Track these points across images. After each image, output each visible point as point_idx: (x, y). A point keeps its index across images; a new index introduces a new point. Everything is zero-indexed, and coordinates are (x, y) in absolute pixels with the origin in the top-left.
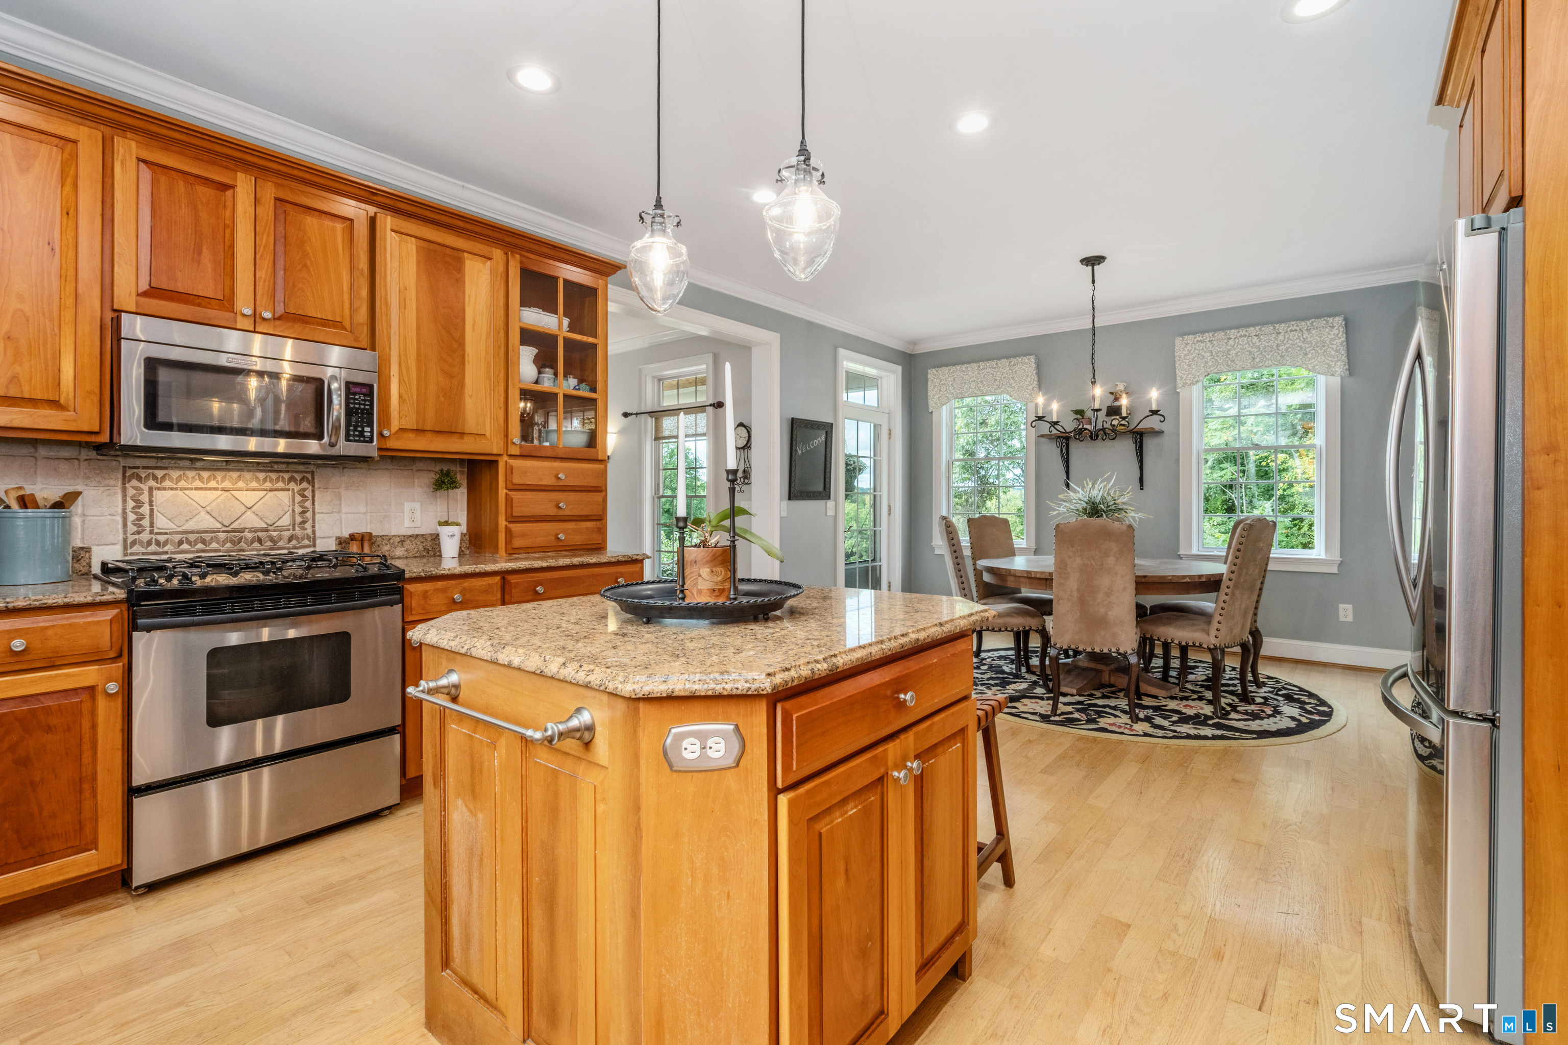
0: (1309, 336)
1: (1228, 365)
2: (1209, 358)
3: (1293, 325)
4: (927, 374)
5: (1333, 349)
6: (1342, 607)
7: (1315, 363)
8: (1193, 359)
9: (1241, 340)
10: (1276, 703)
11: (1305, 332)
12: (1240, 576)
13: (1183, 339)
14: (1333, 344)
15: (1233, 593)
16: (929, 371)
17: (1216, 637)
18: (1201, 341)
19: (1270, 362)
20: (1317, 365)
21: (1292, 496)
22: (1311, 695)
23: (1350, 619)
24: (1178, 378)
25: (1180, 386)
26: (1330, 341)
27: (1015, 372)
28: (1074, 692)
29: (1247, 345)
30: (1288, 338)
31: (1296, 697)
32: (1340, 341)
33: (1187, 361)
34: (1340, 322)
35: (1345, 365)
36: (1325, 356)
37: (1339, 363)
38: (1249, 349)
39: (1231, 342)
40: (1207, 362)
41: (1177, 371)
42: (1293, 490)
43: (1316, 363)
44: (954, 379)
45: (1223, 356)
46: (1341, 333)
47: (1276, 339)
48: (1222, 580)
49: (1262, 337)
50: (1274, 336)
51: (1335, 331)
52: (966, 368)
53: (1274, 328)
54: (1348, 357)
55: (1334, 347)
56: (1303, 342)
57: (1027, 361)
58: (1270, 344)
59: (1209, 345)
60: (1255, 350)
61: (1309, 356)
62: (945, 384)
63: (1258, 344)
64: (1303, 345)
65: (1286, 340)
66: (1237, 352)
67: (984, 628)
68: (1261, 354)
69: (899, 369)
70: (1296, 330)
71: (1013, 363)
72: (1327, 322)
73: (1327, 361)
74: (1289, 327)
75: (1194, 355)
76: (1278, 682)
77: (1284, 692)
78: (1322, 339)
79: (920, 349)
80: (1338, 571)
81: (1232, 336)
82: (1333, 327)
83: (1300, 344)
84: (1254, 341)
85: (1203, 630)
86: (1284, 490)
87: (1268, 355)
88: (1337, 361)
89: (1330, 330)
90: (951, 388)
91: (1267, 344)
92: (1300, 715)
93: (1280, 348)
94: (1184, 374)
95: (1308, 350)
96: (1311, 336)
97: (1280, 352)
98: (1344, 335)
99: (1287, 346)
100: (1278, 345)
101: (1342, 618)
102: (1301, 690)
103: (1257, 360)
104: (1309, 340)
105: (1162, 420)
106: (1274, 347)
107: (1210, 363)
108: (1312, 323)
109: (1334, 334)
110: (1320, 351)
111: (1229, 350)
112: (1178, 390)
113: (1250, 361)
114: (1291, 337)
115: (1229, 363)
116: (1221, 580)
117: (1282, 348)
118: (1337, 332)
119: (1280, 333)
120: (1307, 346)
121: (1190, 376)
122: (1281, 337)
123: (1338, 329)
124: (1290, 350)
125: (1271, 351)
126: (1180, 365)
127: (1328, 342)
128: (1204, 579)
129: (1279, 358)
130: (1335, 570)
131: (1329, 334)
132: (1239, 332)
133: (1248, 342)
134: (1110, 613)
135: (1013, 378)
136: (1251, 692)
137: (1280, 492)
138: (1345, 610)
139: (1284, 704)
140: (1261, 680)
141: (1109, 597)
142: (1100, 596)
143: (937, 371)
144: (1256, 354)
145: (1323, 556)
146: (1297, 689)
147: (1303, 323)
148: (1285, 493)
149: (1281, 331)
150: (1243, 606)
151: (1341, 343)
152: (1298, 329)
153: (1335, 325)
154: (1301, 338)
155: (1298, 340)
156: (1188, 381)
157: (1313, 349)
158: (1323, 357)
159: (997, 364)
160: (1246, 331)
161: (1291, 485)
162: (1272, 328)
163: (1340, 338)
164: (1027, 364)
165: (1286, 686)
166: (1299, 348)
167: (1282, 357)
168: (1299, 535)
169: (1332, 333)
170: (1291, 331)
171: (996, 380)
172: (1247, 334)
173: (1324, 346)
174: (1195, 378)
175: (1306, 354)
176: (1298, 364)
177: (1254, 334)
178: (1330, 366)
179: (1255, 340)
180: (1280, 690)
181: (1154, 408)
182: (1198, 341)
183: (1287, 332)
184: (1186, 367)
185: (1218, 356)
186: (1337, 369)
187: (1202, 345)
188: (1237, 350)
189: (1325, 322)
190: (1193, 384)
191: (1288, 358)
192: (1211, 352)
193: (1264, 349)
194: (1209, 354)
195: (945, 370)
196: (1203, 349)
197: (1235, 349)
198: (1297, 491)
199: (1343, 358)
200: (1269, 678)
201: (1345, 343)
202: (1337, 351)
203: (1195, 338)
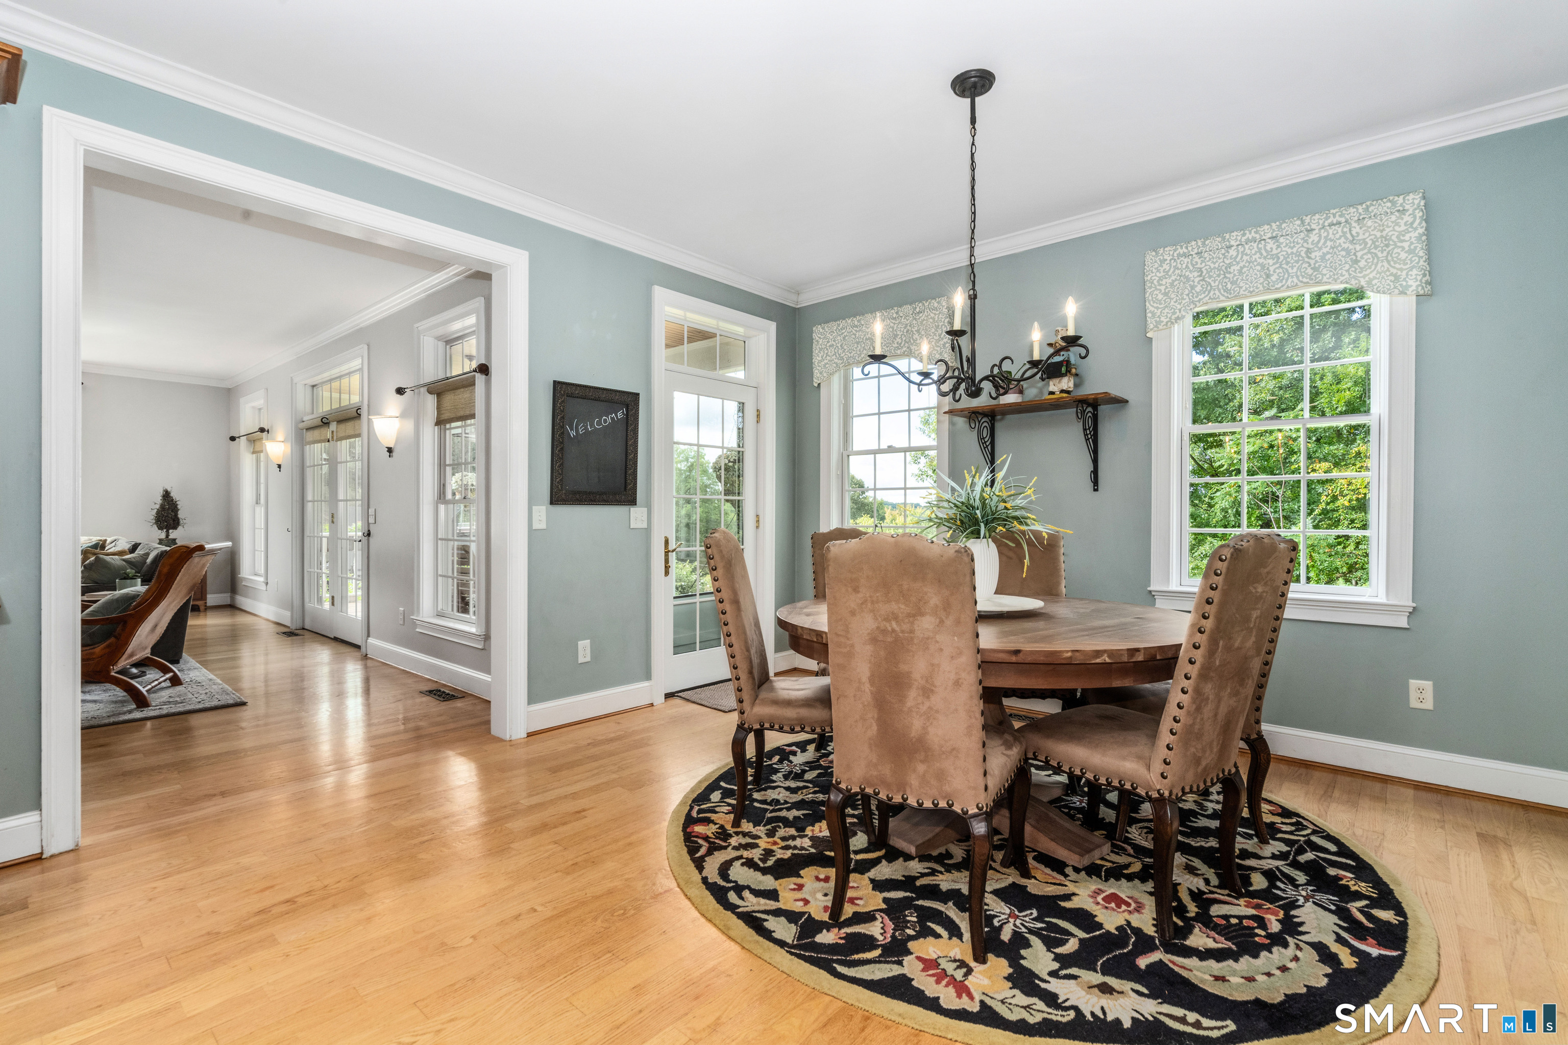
0: (1361, 232)
1: (1226, 290)
2: (1197, 280)
3: (1334, 215)
4: (812, 332)
5: (1403, 248)
6: (1414, 683)
7: (1371, 276)
8: (1172, 284)
9: (1247, 247)
10: (1290, 892)
11: (1354, 224)
12: (1211, 653)
13: (1157, 253)
14: (1403, 241)
15: (1198, 691)
16: (814, 329)
17: (1163, 776)
18: (1185, 255)
19: (1295, 280)
20: (1375, 278)
21: (1337, 511)
22: (1363, 869)
23: (1429, 704)
24: (1149, 315)
25: (1152, 326)
26: (1398, 237)
27: (922, 322)
28: (912, 850)
29: (1258, 255)
30: (1326, 238)
31: (1332, 871)
32: (1416, 234)
33: (1163, 288)
34: (1416, 202)
35: (1424, 275)
36: (1388, 262)
37: (1415, 272)
38: (1262, 261)
39: (1232, 252)
40: (1193, 287)
41: (1147, 304)
42: (1338, 503)
43: (1374, 274)
44: (844, 338)
45: (1219, 276)
46: (1418, 221)
47: (1306, 241)
48: (1178, 658)
49: (1282, 240)
50: (1302, 235)
51: (1407, 218)
52: (859, 321)
53: (1303, 222)
54: (1429, 261)
55: (1406, 245)
56: (1352, 242)
57: (936, 305)
58: (1295, 250)
59: (1197, 259)
60: (1271, 262)
61: (1362, 263)
62: (832, 345)
63: (1275, 252)
64: (1351, 247)
65: (1322, 241)
66: (1242, 268)
67: (767, 725)
68: (1280, 267)
69: (772, 326)
70: (1339, 223)
71: (918, 310)
72: (1394, 203)
73: (1392, 270)
74: (1327, 219)
75: (1173, 278)
76: (1299, 826)
77: (1309, 856)
78: (1384, 233)
79: (806, 300)
80: (1408, 624)
81: (1233, 243)
82: (1403, 212)
83: (1346, 246)
84: (1268, 248)
85: (1140, 758)
86: (1328, 504)
87: (1292, 267)
88: (1411, 269)
89: (1398, 218)
90: (840, 351)
91: (1289, 251)
92: (1340, 940)
93: (1313, 255)
94: (1157, 308)
95: (1359, 254)
96: (1366, 231)
97: (1312, 262)
98: (1424, 224)
99: (1325, 250)
100: (1308, 251)
101: (1414, 703)
102: (1344, 850)
103: (1274, 278)
104: (1361, 237)
105: (1083, 355)
106: (1303, 254)
107: (1198, 289)
108: (1368, 207)
109: (1406, 224)
110: (1380, 255)
111: (1229, 266)
112: (1148, 335)
113: (1262, 280)
114: (1331, 236)
115: (1229, 286)
116: (1175, 658)
117: (1316, 254)
118: (1410, 219)
119: (1312, 230)
120: (1358, 247)
121: (1166, 310)
122: (1314, 237)
123: (1413, 214)
124: (1328, 257)
125: (1297, 262)
126: (1151, 294)
127: (1394, 238)
128: (1140, 657)
129: (1310, 271)
130: (1403, 622)
131: (1397, 224)
132: (1244, 235)
133: (1260, 249)
134: (932, 730)
135: (918, 331)
136: (1245, 854)
137: (1323, 505)
138: (1421, 690)
139: (1307, 899)
140: (1267, 818)
141: (928, 697)
142: (913, 695)
143: (823, 328)
144: (1272, 269)
145: (1382, 599)
146: (1333, 848)
147: (1352, 210)
148: (1328, 507)
149: (1313, 226)
150: (1223, 710)
151: (1419, 238)
152: (1343, 220)
153: (1407, 207)
154: (1349, 235)
155: (1343, 239)
156: (1162, 319)
157: (1369, 252)
158: (1385, 264)
159: (897, 313)
160: (1256, 232)
161: (1335, 499)
162: (1298, 222)
163: (1416, 229)
164: (936, 309)
165: (1314, 838)
166: (1344, 253)
167: (1314, 269)
168: (1344, 555)
169: (1402, 222)
170: (1330, 225)
171: (896, 336)
172: (1258, 236)
173: (1387, 246)
174: (1174, 313)
175: (1356, 262)
176: (1342, 278)
177: (1269, 235)
178: (1397, 278)
179: (1271, 244)
180: (1301, 851)
181: (1071, 332)
182: (1179, 255)
183: (1324, 227)
184: (1160, 297)
185: (1210, 277)
186: (1410, 282)
187: (1186, 260)
188: (1241, 264)
189: (1389, 204)
190: (1171, 322)
191: (1325, 272)
192: (1200, 270)
193: (1285, 258)
194: (1196, 274)
195: (833, 325)
196: (1187, 267)
197: (1238, 263)
198: (1343, 505)
199: (1422, 263)
200: (1286, 813)
201: (1424, 238)
202: (1410, 252)
203: (1175, 250)
